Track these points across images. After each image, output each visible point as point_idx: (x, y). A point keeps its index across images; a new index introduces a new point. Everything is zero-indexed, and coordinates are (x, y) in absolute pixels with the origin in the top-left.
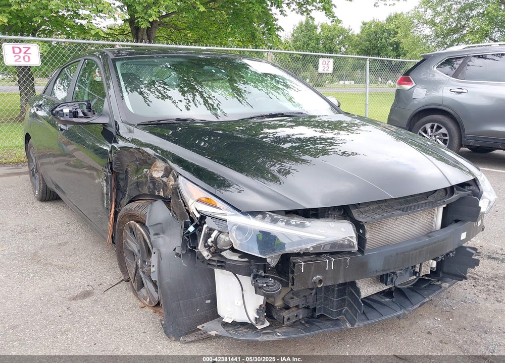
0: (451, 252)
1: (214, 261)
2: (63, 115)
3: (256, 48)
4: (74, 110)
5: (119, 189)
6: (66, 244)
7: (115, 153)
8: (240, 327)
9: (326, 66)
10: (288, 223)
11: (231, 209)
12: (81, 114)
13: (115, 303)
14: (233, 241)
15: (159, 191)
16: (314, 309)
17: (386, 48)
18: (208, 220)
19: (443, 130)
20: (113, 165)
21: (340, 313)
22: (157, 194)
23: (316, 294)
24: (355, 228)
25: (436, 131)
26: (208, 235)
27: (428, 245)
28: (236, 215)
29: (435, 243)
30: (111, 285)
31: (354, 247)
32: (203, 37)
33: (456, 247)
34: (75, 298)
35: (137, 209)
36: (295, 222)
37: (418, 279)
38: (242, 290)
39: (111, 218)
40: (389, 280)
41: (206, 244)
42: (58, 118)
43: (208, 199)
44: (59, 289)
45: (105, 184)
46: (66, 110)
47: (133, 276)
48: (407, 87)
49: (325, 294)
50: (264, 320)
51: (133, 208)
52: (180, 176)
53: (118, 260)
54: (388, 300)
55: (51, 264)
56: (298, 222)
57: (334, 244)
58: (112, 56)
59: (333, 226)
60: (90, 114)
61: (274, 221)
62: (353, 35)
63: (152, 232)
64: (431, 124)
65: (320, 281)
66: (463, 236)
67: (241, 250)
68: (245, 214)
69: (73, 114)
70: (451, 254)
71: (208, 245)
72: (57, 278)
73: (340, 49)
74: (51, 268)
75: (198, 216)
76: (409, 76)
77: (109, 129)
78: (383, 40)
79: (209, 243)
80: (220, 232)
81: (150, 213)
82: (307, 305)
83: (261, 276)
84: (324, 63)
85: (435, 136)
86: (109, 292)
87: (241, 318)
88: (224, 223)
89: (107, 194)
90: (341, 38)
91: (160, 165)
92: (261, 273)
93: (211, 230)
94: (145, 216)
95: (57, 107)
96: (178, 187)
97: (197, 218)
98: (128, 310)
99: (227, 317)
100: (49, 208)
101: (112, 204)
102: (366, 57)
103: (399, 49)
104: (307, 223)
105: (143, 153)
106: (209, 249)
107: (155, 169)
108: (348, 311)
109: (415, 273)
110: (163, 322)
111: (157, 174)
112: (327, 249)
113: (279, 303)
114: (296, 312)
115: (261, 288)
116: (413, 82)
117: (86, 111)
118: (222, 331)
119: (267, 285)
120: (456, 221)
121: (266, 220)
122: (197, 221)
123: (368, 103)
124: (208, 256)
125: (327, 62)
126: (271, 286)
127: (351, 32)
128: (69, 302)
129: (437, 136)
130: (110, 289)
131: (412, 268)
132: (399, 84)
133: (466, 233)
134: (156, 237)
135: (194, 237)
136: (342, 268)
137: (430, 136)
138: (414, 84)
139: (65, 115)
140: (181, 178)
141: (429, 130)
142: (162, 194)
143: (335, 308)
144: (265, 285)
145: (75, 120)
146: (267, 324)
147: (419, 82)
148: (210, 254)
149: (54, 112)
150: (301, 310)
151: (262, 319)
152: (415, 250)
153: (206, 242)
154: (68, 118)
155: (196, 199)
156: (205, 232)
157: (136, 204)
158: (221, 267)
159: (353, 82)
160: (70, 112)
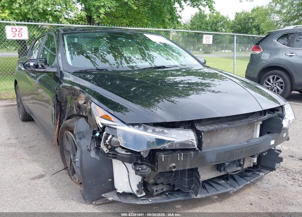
0: (264, 152)
1: (110, 154)
2: (29, 66)
3: (165, 29)
4: (36, 64)
5: (62, 112)
6: (34, 146)
7: (59, 89)
8: (128, 196)
9: (208, 39)
10: (154, 131)
11: (120, 122)
12: (40, 66)
13: (57, 181)
14: (120, 141)
15: (82, 113)
16: (174, 186)
17: (251, 29)
18: (106, 129)
19: (281, 80)
20: (58, 97)
21: (190, 188)
22: (81, 114)
23: (175, 176)
24: (196, 134)
25: (276, 80)
26: (106, 138)
27: (247, 147)
28: (123, 126)
29: (251, 146)
30: (57, 171)
31: (194, 146)
32: (132, 22)
33: (268, 149)
34: (34, 179)
35: (70, 123)
36: (159, 130)
37: (242, 169)
38: (128, 173)
39: (57, 130)
40: (222, 169)
41: (105, 143)
42: (27, 69)
43: (108, 116)
44: (25, 173)
45: (53, 109)
46: (32, 64)
47: (69, 166)
48: (258, 52)
49: (181, 176)
50: (142, 191)
51: (68, 123)
52: (92, 102)
53: (61, 156)
54: (223, 181)
55: (23, 158)
56: (160, 130)
57: (181, 144)
58: (62, 32)
59: (182, 133)
60: (46, 66)
61: (145, 130)
62: (230, 21)
63: (77, 137)
64: (273, 76)
65: (174, 167)
66: (272, 142)
67: (124, 147)
68: (128, 125)
69: (36, 66)
70: (264, 154)
71: (106, 145)
72: (25, 166)
73: (221, 29)
74: (22, 160)
75: (101, 126)
76: (259, 46)
77: (57, 75)
78: (250, 24)
79: (107, 143)
80: (113, 136)
81: (77, 125)
82: (169, 182)
83: (139, 164)
84: (207, 37)
85: (275, 84)
86: (55, 175)
87: (128, 190)
88: (115, 130)
89: (55, 115)
90: (222, 22)
91: (83, 96)
92: (139, 162)
93: (108, 135)
94: (74, 127)
95: (26, 62)
96: (91, 109)
97: (101, 128)
98: (65, 186)
99: (120, 190)
100: (28, 126)
101: (57, 121)
102: (234, 34)
103: (260, 30)
104: (166, 131)
105: (74, 89)
106: (107, 146)
107: (80, 98)
108: (195, 187)
109: (240, 165)
110: (82, 193)
111: (81, 102)
112: (178, 147)
113: (151, 181)
114: (162, 187)
115: (138, 170)
116: (262, 49)
117: (43, 64)
118: (116, 198)
119: (142, 169)
120: (269, 133)
121: (141, 129)
122: (101, 130)
123: (235, 63)
124: (107, 151)
125: (208, 37)
126: (144, 170)
127: (228, 19)
128: (30, 181)
129: (277, 84)
130: (56, 174)
131: (238, 162)
132: (252, 50)
133: (274, 140)
134: (80, 140)
135: (99, 139)
136: (188, 159)
137: (272, 84)
138: (262, 51)
139: (31, 67)
140: (93, 104)
141: (272, 80)
142: (84, 114)
143: (186, 185)
144: (140, 169)
145: (36, 70)
146: (144, 194)
147: (265, 49)
148: (108, 150)
149: (25, 65)
150: (164, 186)
151: (140, 191)
152: (237, 150)
153: (105, 142)
154: (33, 69)
155: (100, 116)
156: (104, 136)
157: (69, 120)
158: (115, 158)
159: (230, 51)
160: (34, 65)
